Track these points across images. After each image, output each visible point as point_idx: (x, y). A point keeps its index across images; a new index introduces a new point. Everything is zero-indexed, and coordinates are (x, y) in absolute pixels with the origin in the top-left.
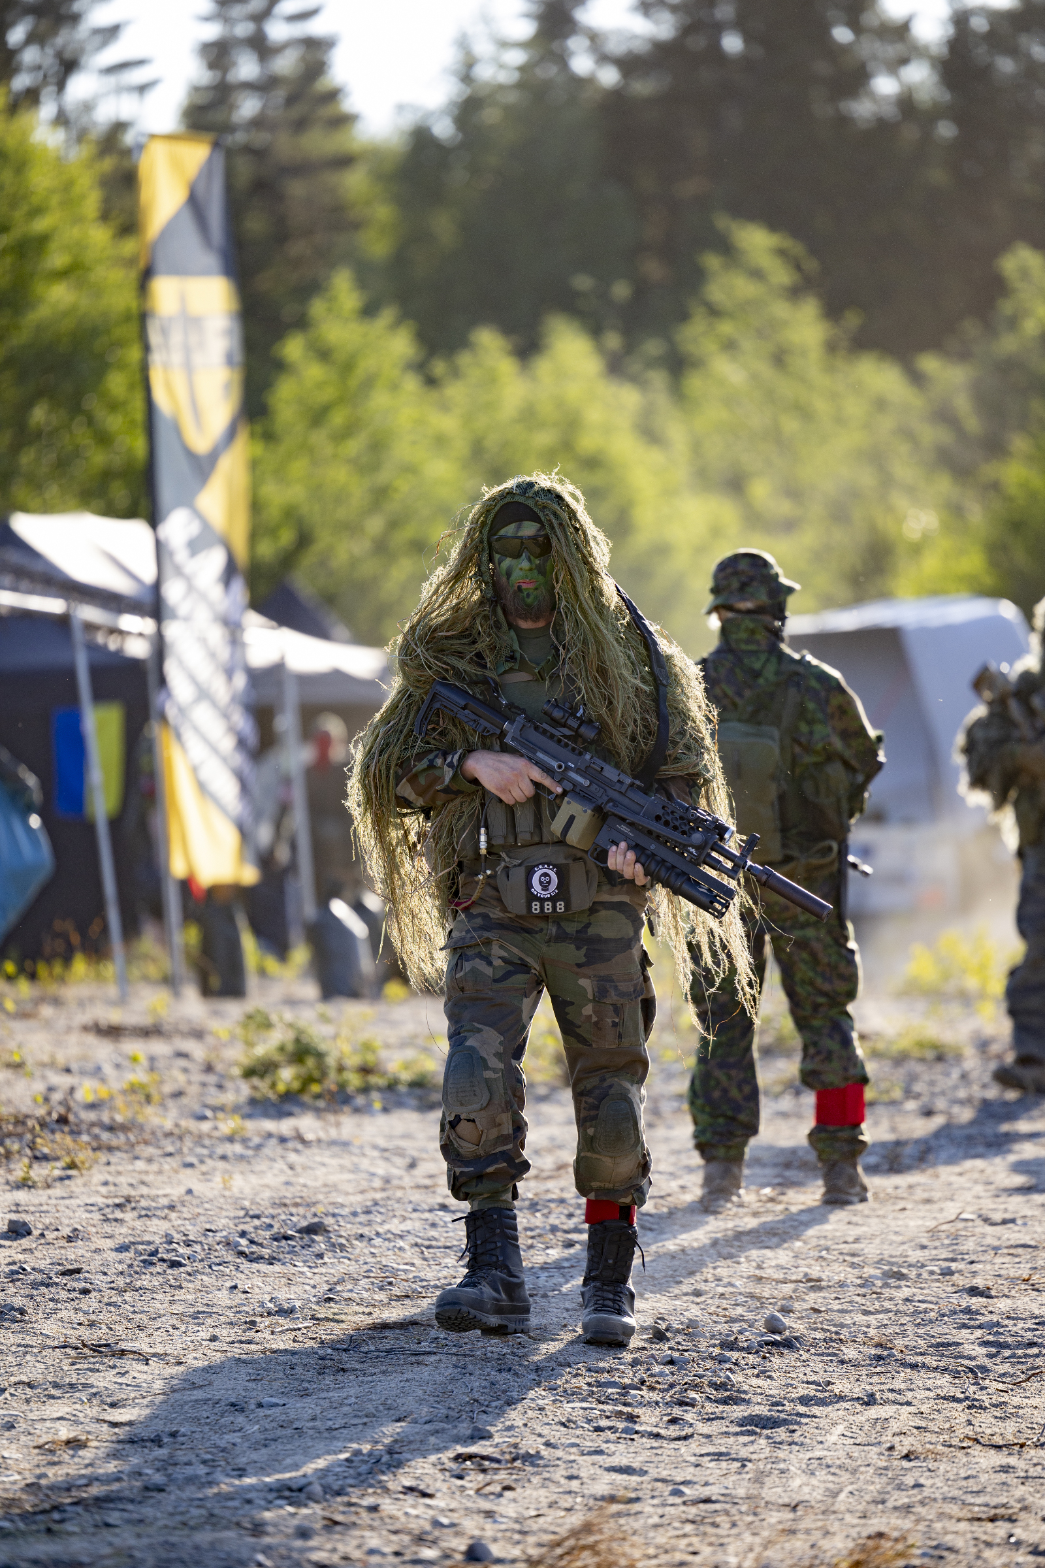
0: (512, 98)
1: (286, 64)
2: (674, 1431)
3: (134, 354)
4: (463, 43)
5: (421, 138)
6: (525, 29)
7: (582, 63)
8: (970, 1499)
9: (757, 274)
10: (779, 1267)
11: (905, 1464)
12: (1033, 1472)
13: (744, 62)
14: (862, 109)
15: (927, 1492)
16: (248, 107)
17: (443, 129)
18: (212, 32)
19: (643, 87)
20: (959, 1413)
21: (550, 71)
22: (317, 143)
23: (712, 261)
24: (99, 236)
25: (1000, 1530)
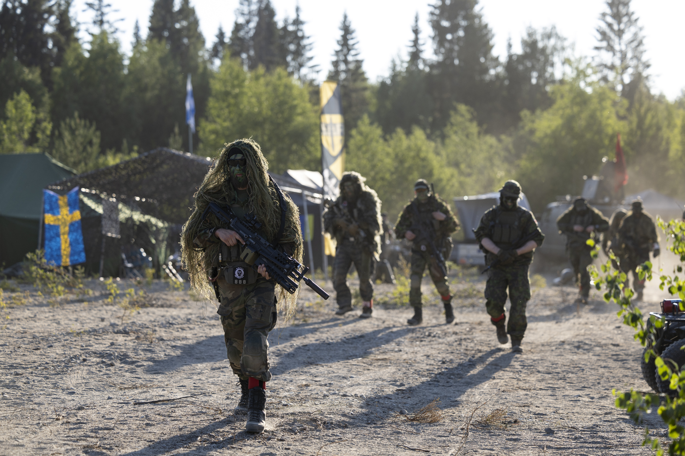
0: (405, 75)
1: (352, 66)
2: (448, 385)
3: (317, 133)
4: (393, 61)
5: (383, 84)
6: (407, 58)
7: (421, 66)
8: (518, 402)
9: (462, 116)
10: (471, 347)
11: (503, 393)
12: (533, 395)
13: (459, 66)
14: (487, 78)
15: (508, 400)
16: (343, 76)
17: (389, 82)
18: (334, 59)
19: (435, 72)
20: (515, 382)
21: (414, 68)
22: (359, 84)
23: (452, 113)
24: (309, 106)
25: (526, 409)
